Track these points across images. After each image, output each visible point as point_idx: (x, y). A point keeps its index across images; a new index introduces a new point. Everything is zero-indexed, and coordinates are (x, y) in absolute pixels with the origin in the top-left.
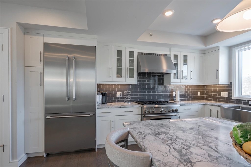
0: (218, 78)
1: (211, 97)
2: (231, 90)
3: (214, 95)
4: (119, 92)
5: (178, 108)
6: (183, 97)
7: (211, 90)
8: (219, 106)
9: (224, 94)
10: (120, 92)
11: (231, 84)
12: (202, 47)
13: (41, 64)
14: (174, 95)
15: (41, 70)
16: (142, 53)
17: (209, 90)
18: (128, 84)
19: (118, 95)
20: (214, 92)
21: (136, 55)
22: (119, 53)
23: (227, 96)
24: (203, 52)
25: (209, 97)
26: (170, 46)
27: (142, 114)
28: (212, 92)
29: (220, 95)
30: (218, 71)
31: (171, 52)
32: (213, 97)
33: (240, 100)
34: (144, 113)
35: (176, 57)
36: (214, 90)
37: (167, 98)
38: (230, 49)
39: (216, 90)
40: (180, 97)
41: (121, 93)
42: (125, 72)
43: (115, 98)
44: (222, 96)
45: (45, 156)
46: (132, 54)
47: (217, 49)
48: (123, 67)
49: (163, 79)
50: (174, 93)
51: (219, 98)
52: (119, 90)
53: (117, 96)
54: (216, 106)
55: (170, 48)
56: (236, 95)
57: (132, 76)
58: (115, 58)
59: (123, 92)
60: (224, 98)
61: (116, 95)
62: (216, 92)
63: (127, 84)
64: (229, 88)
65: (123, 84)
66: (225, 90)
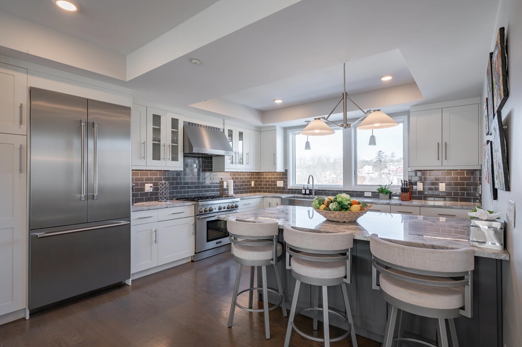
0: (275, 164)
1: (266, 188)
2: (286, 178)
3: (269, 185)
4: (148, 183)
5: (237, 204)
6: (239, 189)
7: (266, 178)
8: (278, 197)
9: (280, 184)
10: (150, 183)
11: (286, 171)
12: (259, 123)
13: (20, 128)
14: (225, 187)
15: (22, 141)
16: (189, 123)
17: (264, 178)
18: (164, 171)
19: (148, 189)
20: (268, 181)
21: (181, 126)
22: (157, 119)
23: (283, 186)
24: (259, 130)
25: (263, 188)
26: (224, 118)
27: (196, 215)
28: (266, 181)
29: (276, 185)
30: (275, 155)
31: (225, 126)
32: (268, 188)
33: (295, 189)
34: (199, 213)
35: (230, 132)
36: (269, 178)
37: (218, 190)
38: (286, 130)
39: (271, 178)
40: (234, 189)
41: (152, 185)
42: (166, 152)
43: (142, 195)
44: (278, 186)
45: (28, 318)
46: (175, 122)
47: (273, 129)
48: (162, 143)
49: (211, 163)
50: (225, 184)
51: (274, 188)
52: (149, 180)
53: (146, 191)
54: (276, 197)
55: (224, 120)
56: (291, 185)
57: (175, 158)
58: (151, 126)
59: (155, 184)
60: (280, 188)
61: (143, 189)
62: (272, 181)
63: (162, 171)
64: (284, 176)
65: (155, 171)
66: (281, 179)
